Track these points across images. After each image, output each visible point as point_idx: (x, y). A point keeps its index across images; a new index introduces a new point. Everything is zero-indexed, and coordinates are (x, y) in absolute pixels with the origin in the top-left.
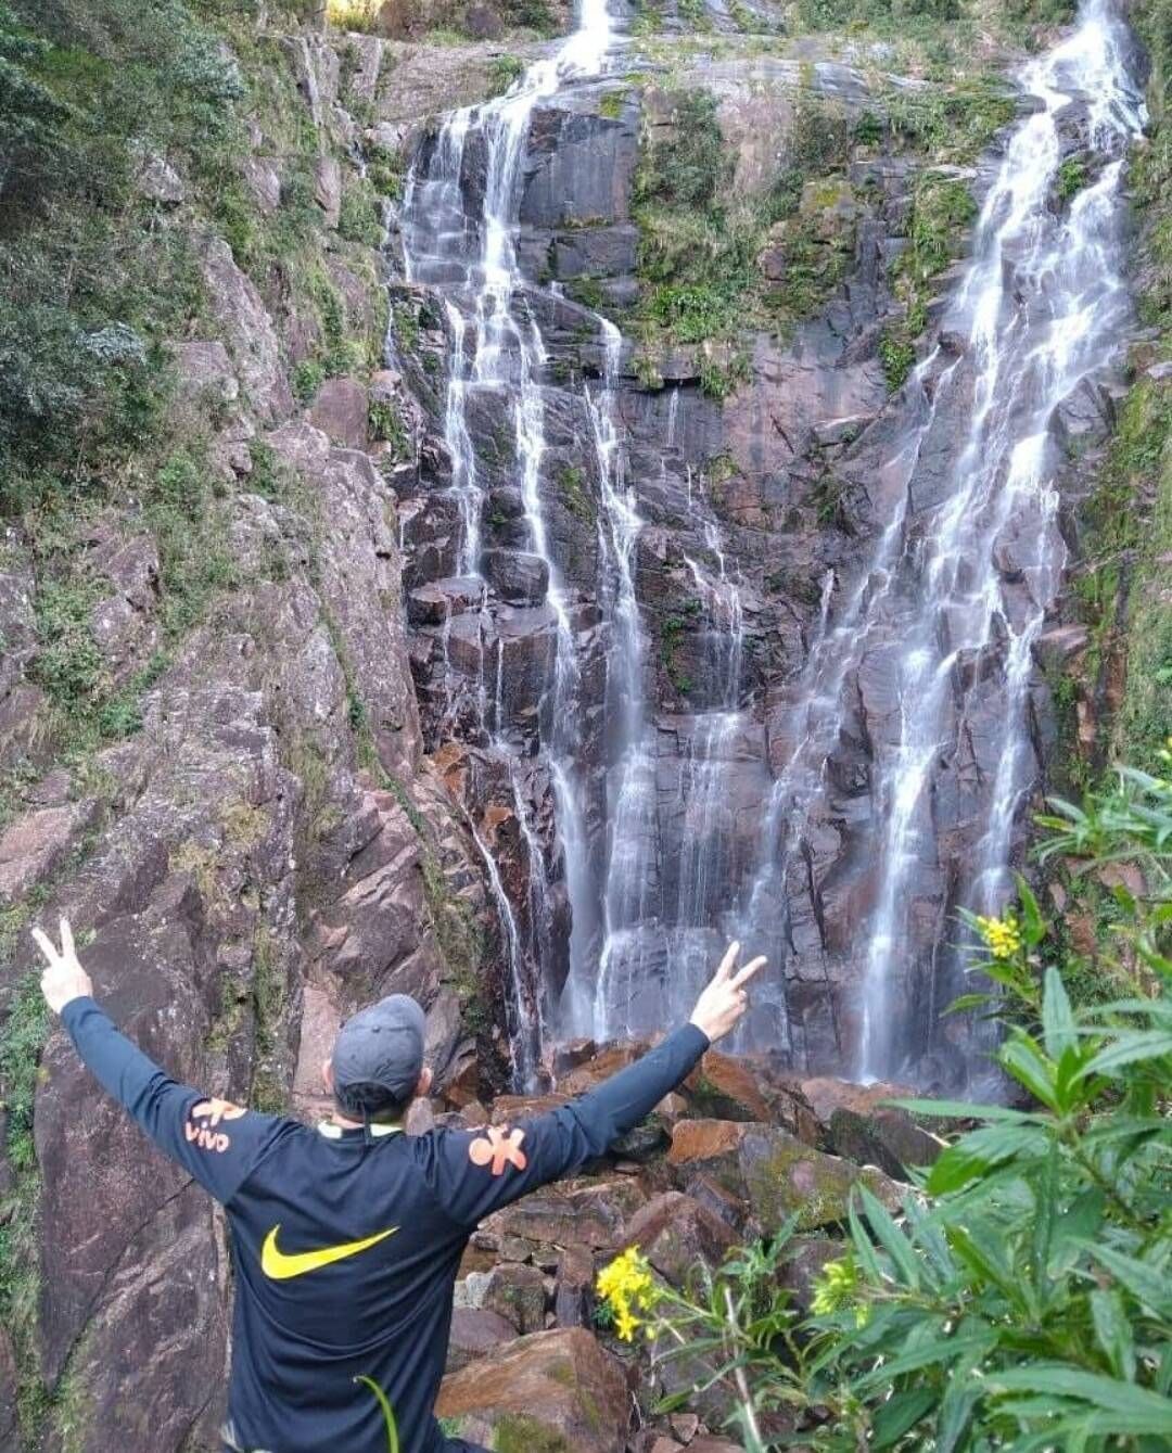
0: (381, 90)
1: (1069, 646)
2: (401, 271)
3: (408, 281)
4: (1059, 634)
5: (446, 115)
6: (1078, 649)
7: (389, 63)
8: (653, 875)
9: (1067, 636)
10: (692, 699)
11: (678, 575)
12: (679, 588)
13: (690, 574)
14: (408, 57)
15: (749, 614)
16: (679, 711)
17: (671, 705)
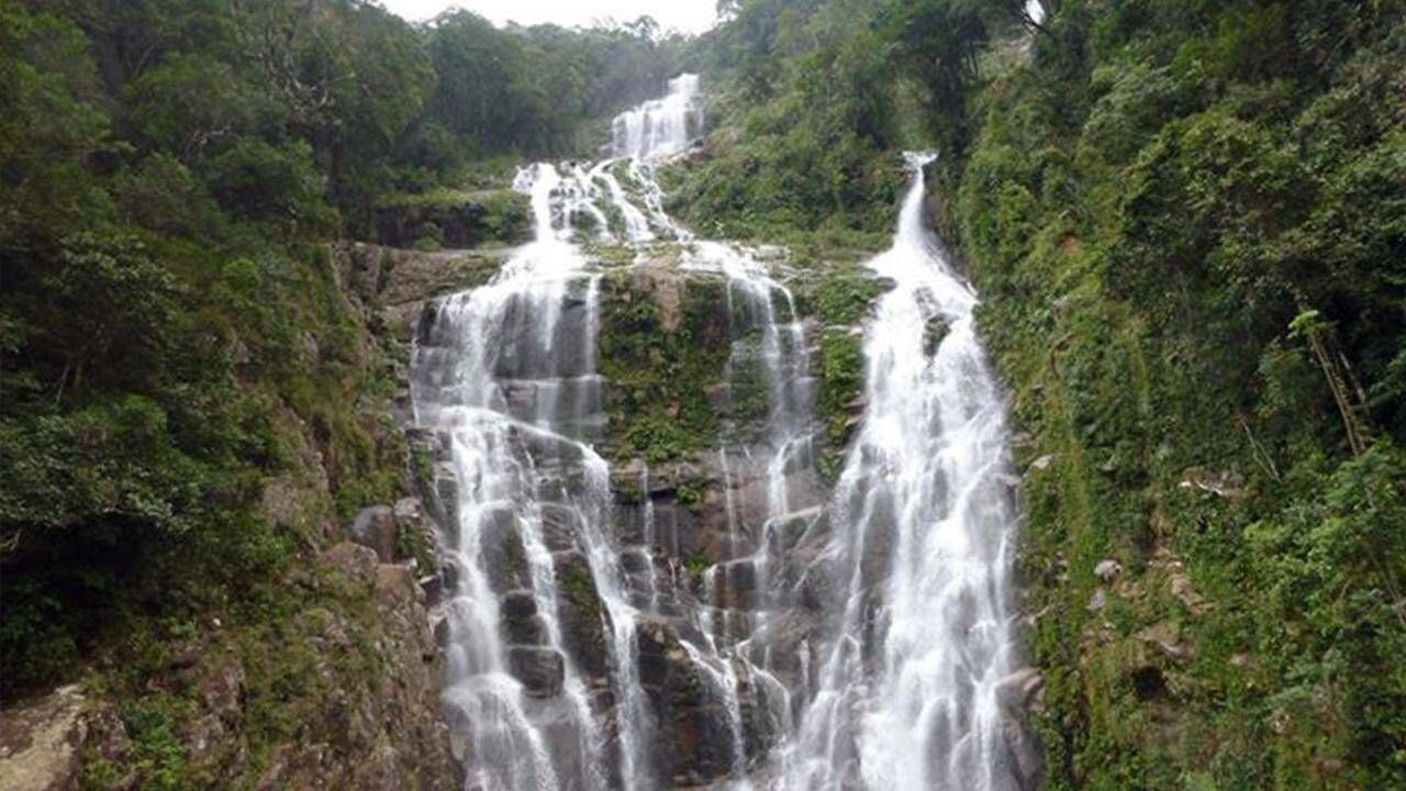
0: (382, 283)
1: (1028, 687)
2: (412, 417)
3: (417, 426)
5: (443, 299)
6: (1035, 689)
7: (388, 265)
9: (1023, 678)
10: (700, 771)
14: (404, 259)
17: (680, 778)
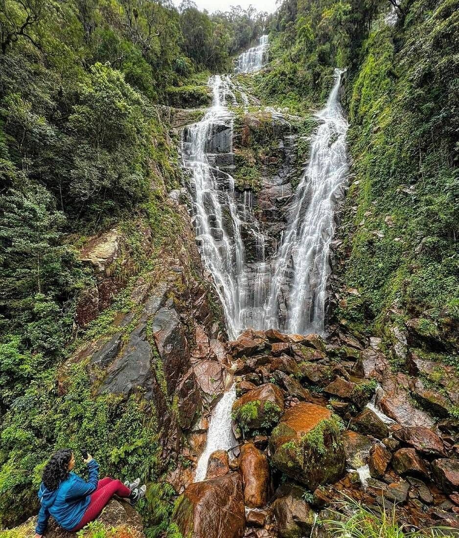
0: (171, 120)
1: (338, 244)
2: (183, 164)
3: (185, 167)
4: (335, 242)
5: (189, 126)
6: (340, 245)
7: (172, 114)
8: (248, 297)
9: (338, 242)
11: (250, 232)
12: (251, 236)
13: (252, 232)
14: (177, 112)
15: (265, 241)
16: (251, 263)
